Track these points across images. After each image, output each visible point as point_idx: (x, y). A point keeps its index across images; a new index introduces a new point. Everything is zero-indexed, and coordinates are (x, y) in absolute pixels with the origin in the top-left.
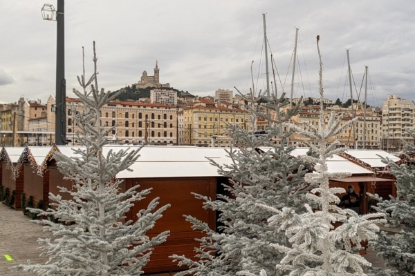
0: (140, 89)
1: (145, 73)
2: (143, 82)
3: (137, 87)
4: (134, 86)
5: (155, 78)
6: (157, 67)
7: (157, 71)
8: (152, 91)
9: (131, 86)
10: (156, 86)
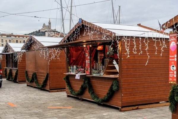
0: (42, 32)
1: (44, 24)
2: (44, 28)
3: (41, 31)
4: (39, 31)
5: (49, 27)
6: (50, 21)
7: (50, 23)
8: (46, 33)
9: (38, 31)
10: (49, 30)
